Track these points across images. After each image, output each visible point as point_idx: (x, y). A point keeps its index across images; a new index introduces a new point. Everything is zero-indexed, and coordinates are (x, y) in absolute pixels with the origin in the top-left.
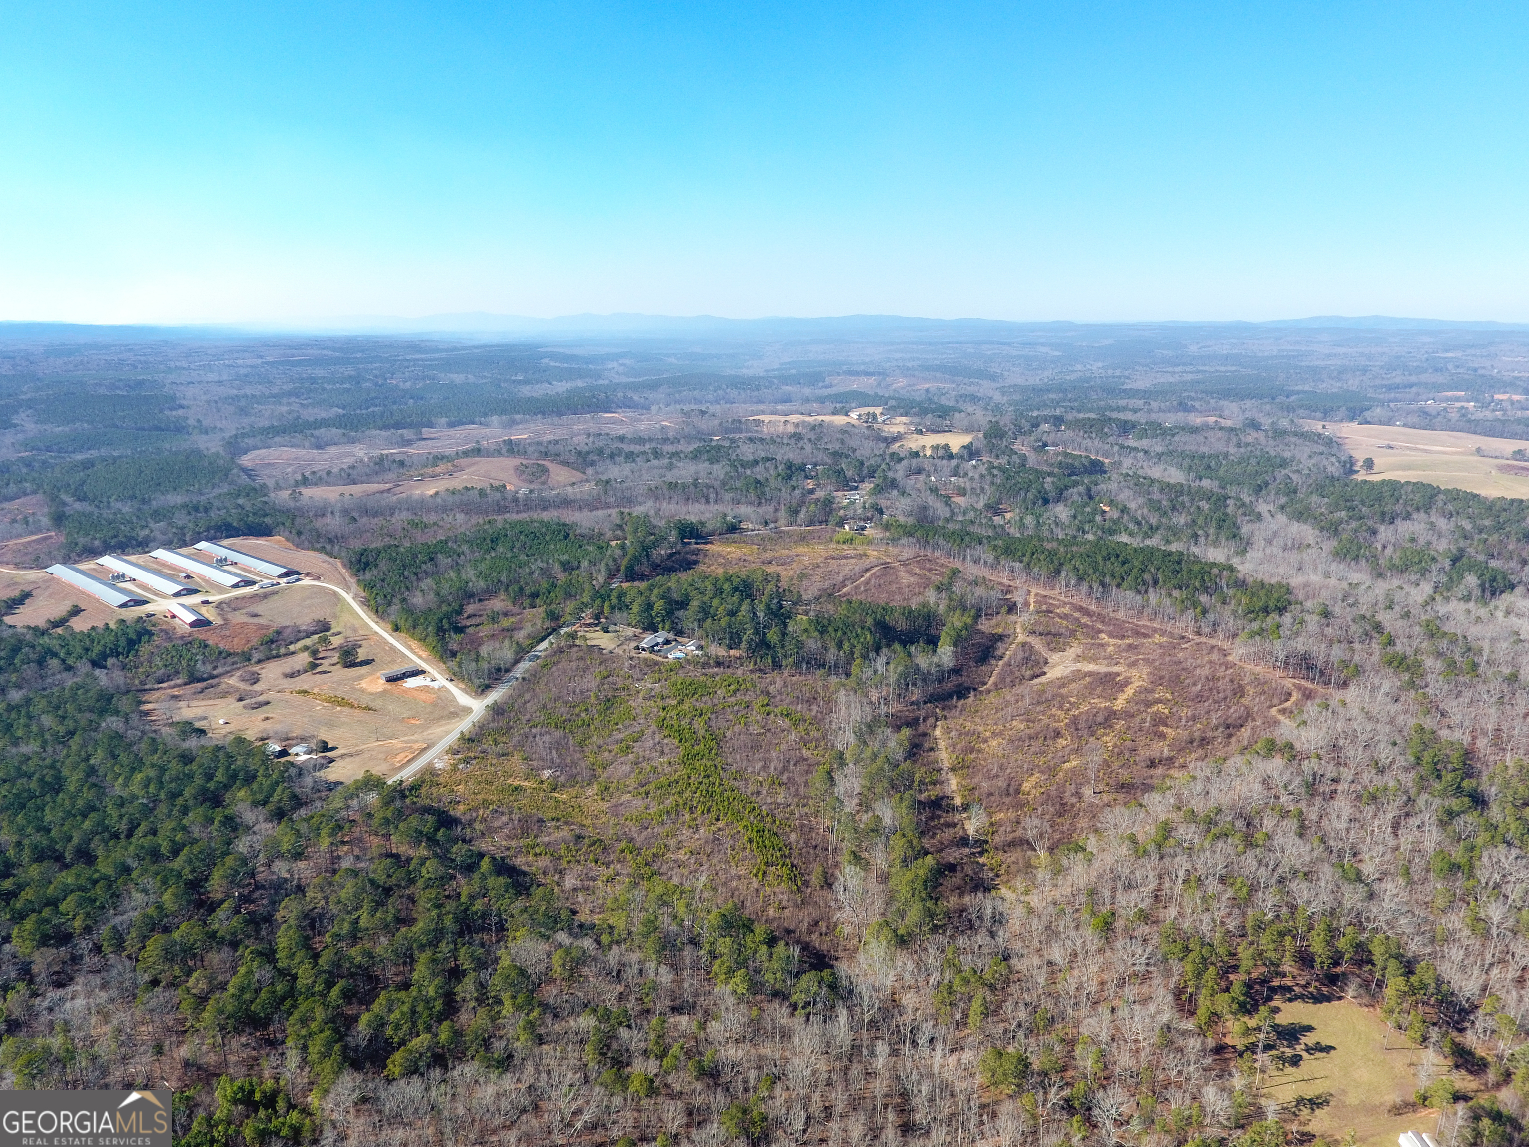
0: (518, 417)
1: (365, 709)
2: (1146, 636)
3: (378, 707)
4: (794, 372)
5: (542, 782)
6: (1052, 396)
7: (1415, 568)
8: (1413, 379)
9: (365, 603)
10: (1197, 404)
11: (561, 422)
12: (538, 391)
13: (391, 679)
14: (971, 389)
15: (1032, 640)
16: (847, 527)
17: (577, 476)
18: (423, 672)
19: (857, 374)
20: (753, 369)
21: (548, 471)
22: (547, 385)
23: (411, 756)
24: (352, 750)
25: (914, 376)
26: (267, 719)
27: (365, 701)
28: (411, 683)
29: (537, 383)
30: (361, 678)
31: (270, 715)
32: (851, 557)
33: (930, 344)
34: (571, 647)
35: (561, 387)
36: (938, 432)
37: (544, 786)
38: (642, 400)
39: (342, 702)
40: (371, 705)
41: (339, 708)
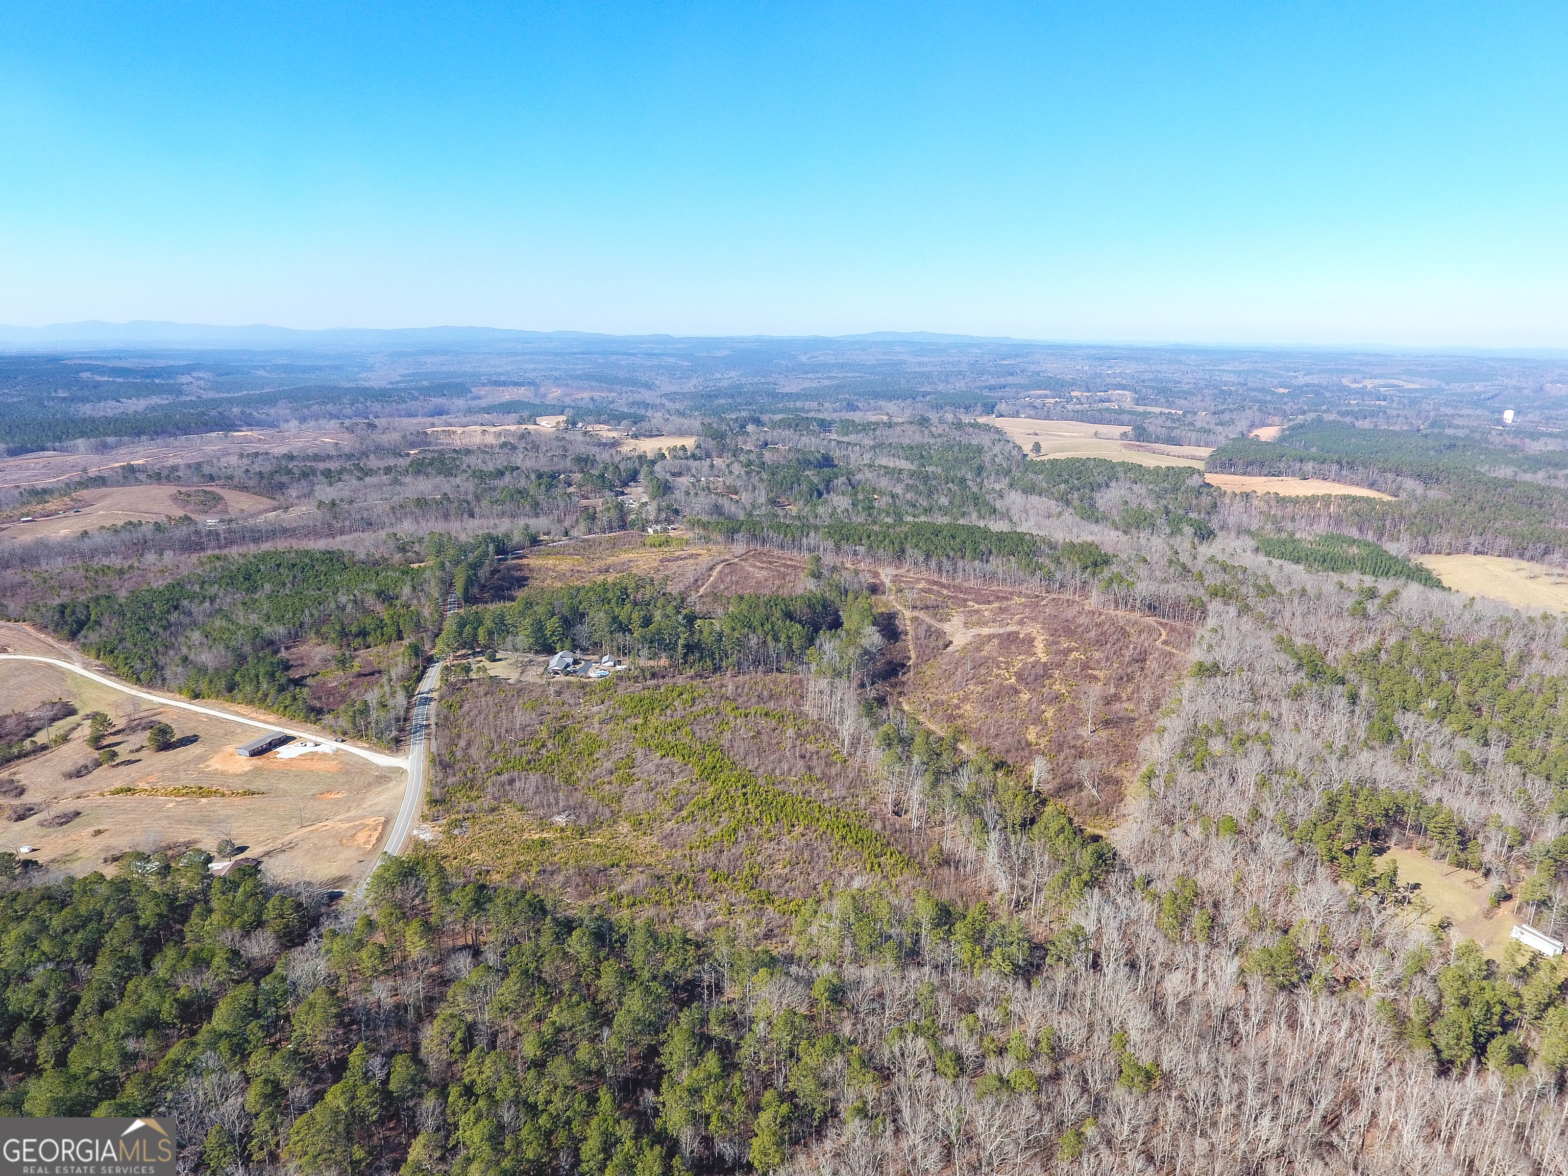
0: (111, 440)
1: (245, 793)
2: (1007, 599)
3: (263, 789)
4: (425, 383)
5: (562, 830)
6: (722, 401)
7: (1145, 524)
8: (1002, 381)
9: (106, 671)
10: (860, 405)
11: (176, 443)
12: (109, 409)
13: (256, 753)
14: (638, 397)
15: (916, 613)
16: (650, 531)
17: (266, 502)
18: (293, 738)
19: (504, 384)
20: (377, 380)
21: (221, 498)
22: (114, 403)
23: (376, 835)
24: (278, 844)
25: (567, 385)
26: (98, 832)
27: (238, 786)
28: (285, 752)
29: (99, 401)
30: (202, 758)
31: (101, 827)
32: (685, 558)
33: (556, 355)
34: (465, 682)
35: (136, 405)
36: (651, 436)
37: (569, 833)
38: (264, 417)
39: (201, 792)
40: (253, 788)
41: (204, 800)
